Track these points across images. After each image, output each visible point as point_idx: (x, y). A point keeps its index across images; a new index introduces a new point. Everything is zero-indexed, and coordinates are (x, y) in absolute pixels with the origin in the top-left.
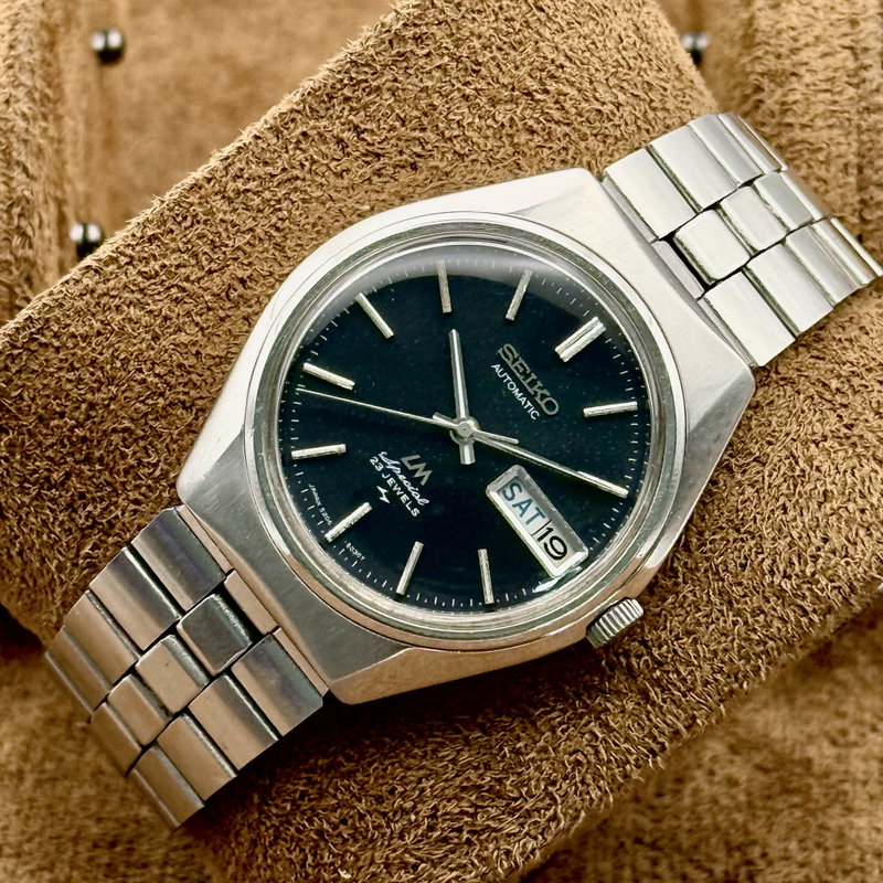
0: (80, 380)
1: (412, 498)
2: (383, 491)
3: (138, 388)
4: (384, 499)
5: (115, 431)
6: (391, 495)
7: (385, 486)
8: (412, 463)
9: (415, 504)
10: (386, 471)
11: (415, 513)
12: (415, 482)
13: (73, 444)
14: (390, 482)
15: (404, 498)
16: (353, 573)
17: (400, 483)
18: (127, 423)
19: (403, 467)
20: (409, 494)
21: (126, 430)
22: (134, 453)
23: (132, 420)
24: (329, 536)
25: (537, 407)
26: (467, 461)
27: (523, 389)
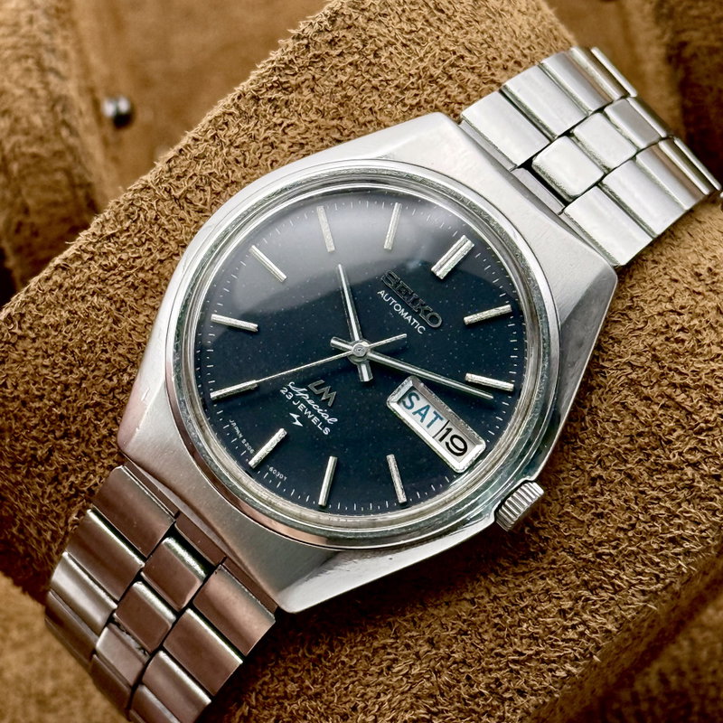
0: (54, 365)
1: (322, 419)
2: (295, 416)
3: (104, 366)
4: (298, 423)
5: (87, 406)
6: (303, 418)
7: (297, 412)
8: (318, 387)
9: (325, 424)
11: (326, 431)
12: (323, 405)
13: (53, 423)
15: (315, 420)
16: (279, 492)
17: (310, 408)
18: (97, 398)
19: (309, 392)
20: (319, 416)
21: (97, 404)
22: (106, 425)
23: (101, 395)
24: (252, 463)
25: (422, 322)
26: (366, 379)
27: (407, 309)
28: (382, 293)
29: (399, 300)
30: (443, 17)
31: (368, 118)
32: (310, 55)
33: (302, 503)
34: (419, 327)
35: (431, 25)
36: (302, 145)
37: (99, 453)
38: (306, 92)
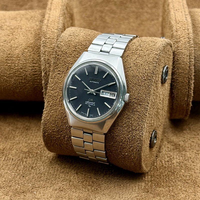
0: (53, 124)
1: (93, 104)
2: (89, 106)
3: (59, 119)
4: (90, 106)
5: (61, 126)
6: (90, 105)
7: (89, 105)
8: (90, 100)
9: (94, 104)
10: (88, 103)
11: (94, 105)
12: (92, 102)
13: (58, 131)
14: (89, 104)
15: (92, 105)
16: (93, 117)
17: (90, 103)
18: (61, 124)
19: (89, 101)
20: (92, 104)
21: (62, 125)
22: (65, 126)
23: (62, 123)
24: (87, 116)
25: (98, 82)
26: (95, 94)
27: (95, 81)
28: (90, 81)
29: (93, 81)
30: (70, 41)
31: (69, 62)
32: (56, 59)
33: (97, 117)
34: (98, 83)
35: (69, 44)
36: (64, 71)
37: (67, 131)
38: (59, 64)
